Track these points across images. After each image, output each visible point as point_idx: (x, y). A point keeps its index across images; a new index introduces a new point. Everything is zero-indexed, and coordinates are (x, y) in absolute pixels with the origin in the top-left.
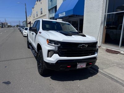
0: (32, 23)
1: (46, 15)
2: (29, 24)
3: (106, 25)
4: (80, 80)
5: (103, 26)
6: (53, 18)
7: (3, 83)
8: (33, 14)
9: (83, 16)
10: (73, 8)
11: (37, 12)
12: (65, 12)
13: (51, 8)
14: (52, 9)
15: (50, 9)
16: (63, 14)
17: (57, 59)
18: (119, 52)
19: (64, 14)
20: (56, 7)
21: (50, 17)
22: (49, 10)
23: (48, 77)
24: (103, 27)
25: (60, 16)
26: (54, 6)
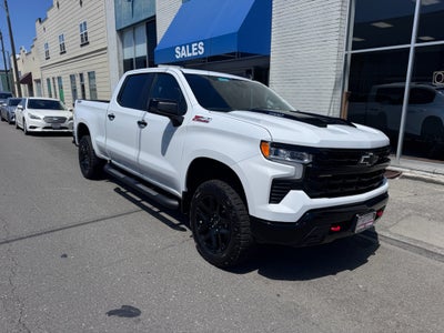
0: (38, 81)
1: (106, 49)
2: (19, 82)
3: (349, 89)
4: (351, 269)
5: (340, 92)
6: (141, 62)
7: (110, 313)
8: (39, 44)
9: (269, 56)
10: (237, 30)
11: (61, 37)
12: (202, 43)
13: (129, 24)
14: (134, 26)
15: (123, 26)
16: (194, 49)
17: (304, 207)
18: (397, 172)
19: (199, 50)
20: (155, 21)
21: (126, 58)
22: (121, 32)
23: (251, 274)
24: (340, 96)
25: (181, 53)
26: (143, 18)
